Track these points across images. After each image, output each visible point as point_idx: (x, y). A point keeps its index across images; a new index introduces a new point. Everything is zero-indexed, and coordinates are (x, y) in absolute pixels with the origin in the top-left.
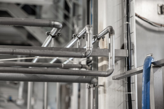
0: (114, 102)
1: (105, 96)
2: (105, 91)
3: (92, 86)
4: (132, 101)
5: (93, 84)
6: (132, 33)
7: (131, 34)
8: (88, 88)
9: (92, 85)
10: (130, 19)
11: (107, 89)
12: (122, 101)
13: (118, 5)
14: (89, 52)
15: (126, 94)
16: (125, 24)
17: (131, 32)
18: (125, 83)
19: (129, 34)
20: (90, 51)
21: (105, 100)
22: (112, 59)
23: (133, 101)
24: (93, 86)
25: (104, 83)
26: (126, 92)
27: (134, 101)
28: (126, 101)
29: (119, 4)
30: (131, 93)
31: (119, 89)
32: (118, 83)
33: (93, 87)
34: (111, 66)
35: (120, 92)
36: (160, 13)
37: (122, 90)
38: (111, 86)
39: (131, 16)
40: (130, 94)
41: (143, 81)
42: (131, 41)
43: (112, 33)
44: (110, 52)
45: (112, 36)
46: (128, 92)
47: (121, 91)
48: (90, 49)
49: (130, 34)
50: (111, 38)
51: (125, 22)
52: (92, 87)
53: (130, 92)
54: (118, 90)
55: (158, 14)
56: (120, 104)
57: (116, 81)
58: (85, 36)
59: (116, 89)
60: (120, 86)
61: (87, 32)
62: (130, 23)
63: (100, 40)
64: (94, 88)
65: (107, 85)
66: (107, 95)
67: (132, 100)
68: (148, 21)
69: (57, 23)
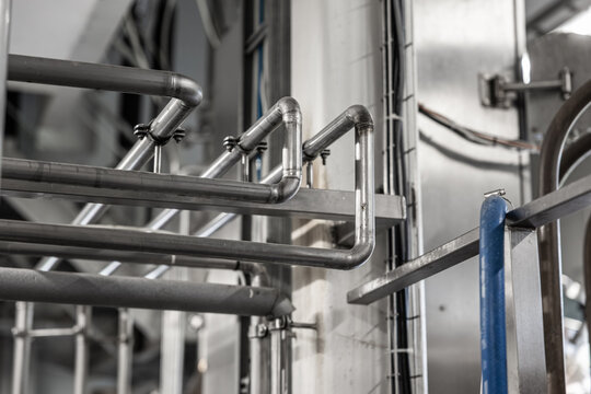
0: (351, 383)
1: (320, 363)
2: (319, 345)
3: (278, 326)
4: (412, 380)
5: (280, 318)
6: (408, 152)
7: (406, 156)
8: (257, 337)
9: (277, 321)
10: (404, 104)
11: (327, 336)
12: (378, 379)
13: (363, 57)
14: (294, 185)
15: (392, 355)
16: (388, 121)
17: (406, 149)
18: (388, 316)
19: (399, 155)
20: (296, 181)
21: (319, 375)
22: (367, 210)
23: (415, 377)
24: (281, 324)
25: (318, 317)
26: (392, 348)
27: (417, 379)
28: (393, 378)
29: (367, 56)
30: (410, 350)
31: (369, 339)
32: (363, 318)
33: (281, 329)
34: (364, 235)
35: (370, 347)
36: (487, 101)
37: (378, 342)
38: (342, 328)
39: (405, 97)
40: (406, 355)
41: (483, 267)
42: (407, 180)
43: (365, 127)
44: (361, 188)
45: (366, 135)
46: (399, 347)
47: (374, 346)
48: (294, 173)
49: (403, 154)
50: (363, 141)
51: (388, 114)
52: (275, 330)
53: (406, 347)
54: (363, 342)
55: (483, 105)
56: (370, 389)
57: (358, 307)
58: (265, 144)
59: (359, 338)
60: (370, 327)
61: (286, 118)
62: (404, 119)
63: (313, 162)
64: (284, 332)
65: (326, 323)
66: (327, 356)
67: (412, 374)
68: (453, 126)
69: (187, 83)
